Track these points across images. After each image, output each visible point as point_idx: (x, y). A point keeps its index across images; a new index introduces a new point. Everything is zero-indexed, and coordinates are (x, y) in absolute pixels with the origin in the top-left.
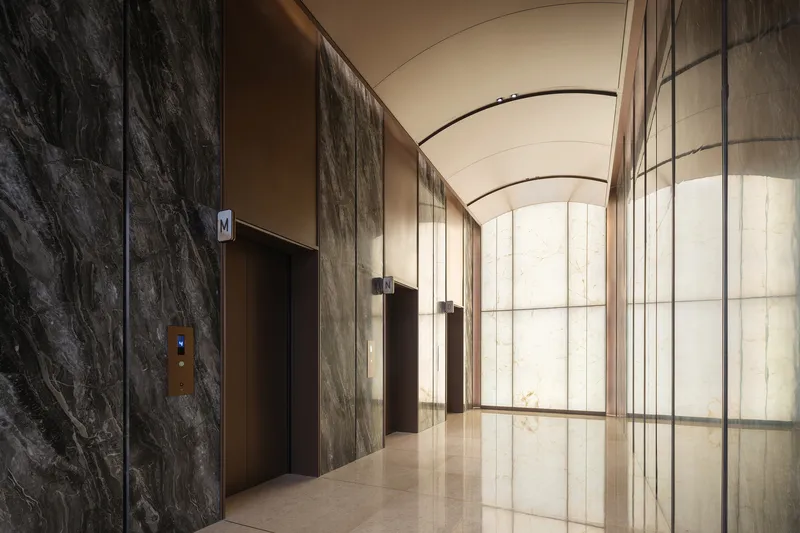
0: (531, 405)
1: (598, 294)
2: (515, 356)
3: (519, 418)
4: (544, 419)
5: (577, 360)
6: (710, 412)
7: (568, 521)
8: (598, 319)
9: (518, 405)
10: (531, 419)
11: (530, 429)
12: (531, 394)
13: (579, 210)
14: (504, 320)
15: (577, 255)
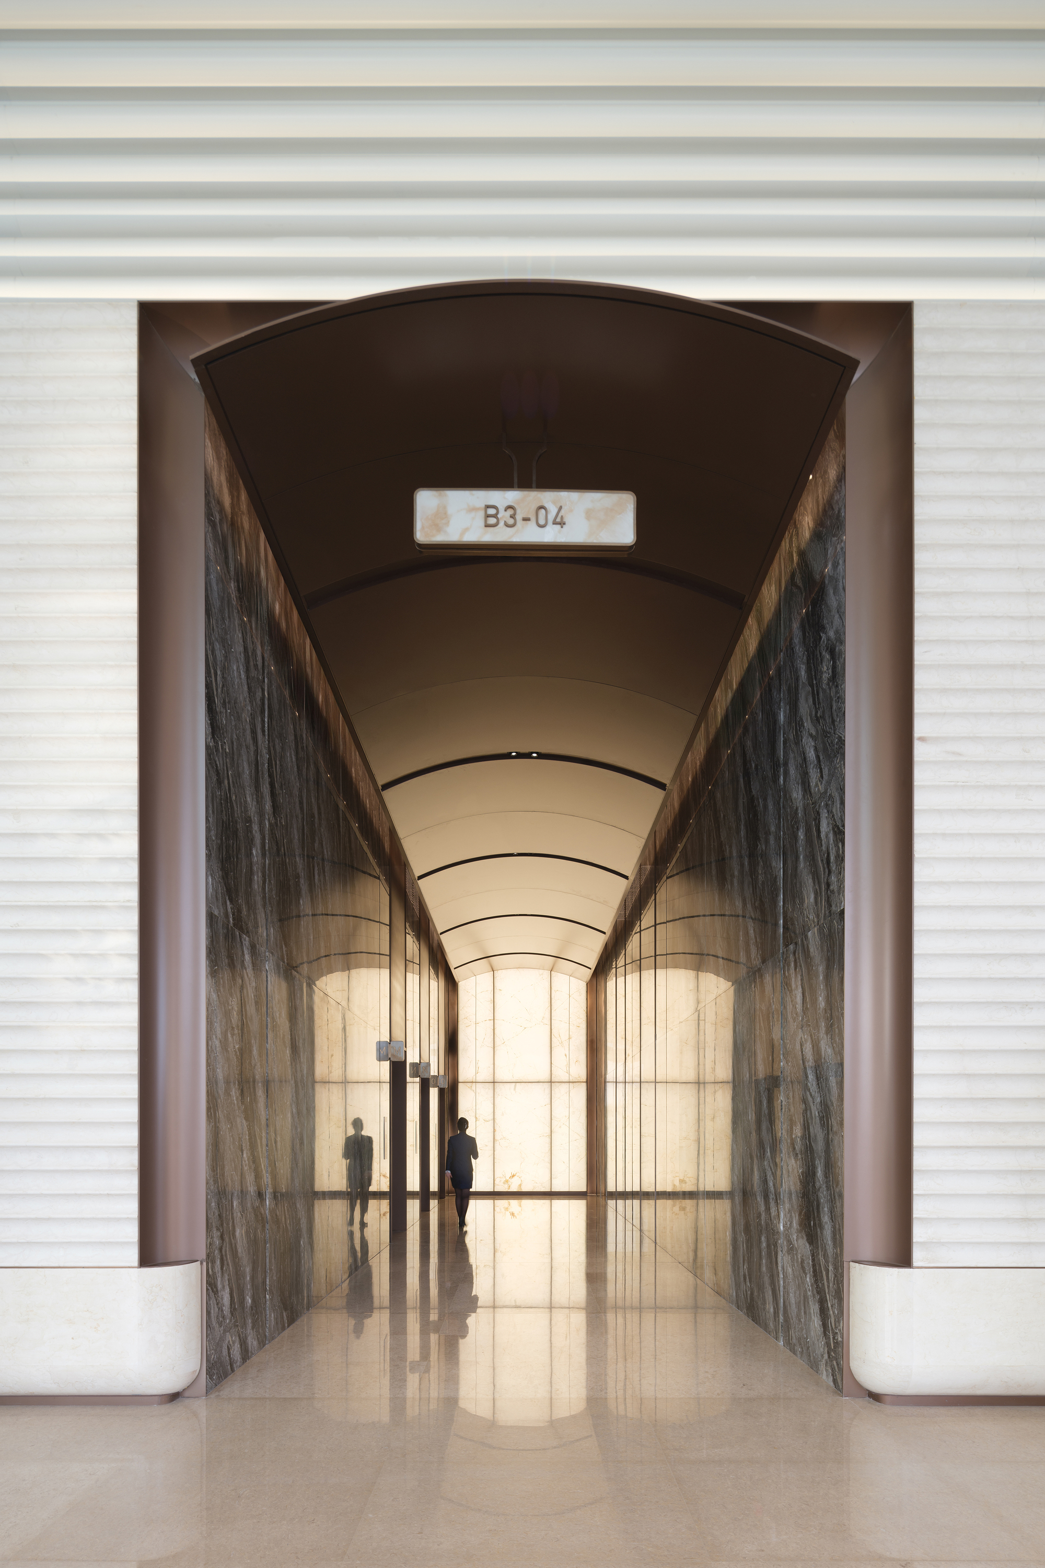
0: (514, 1189)
1: (580, 1070)
2: (496, 1133)
3: (501, 1203)
4: (527, 1203)
5: (559, 1139)
6: (674, 1185)
7: (551, 1308)
8: (579, 1096)
9: (499, 1189)
10: (514, 1203)
11: (513, 1214)
12: (513, 1176)
13: (561, 980)
14: (484, 1092)
15: (560, 1027)
